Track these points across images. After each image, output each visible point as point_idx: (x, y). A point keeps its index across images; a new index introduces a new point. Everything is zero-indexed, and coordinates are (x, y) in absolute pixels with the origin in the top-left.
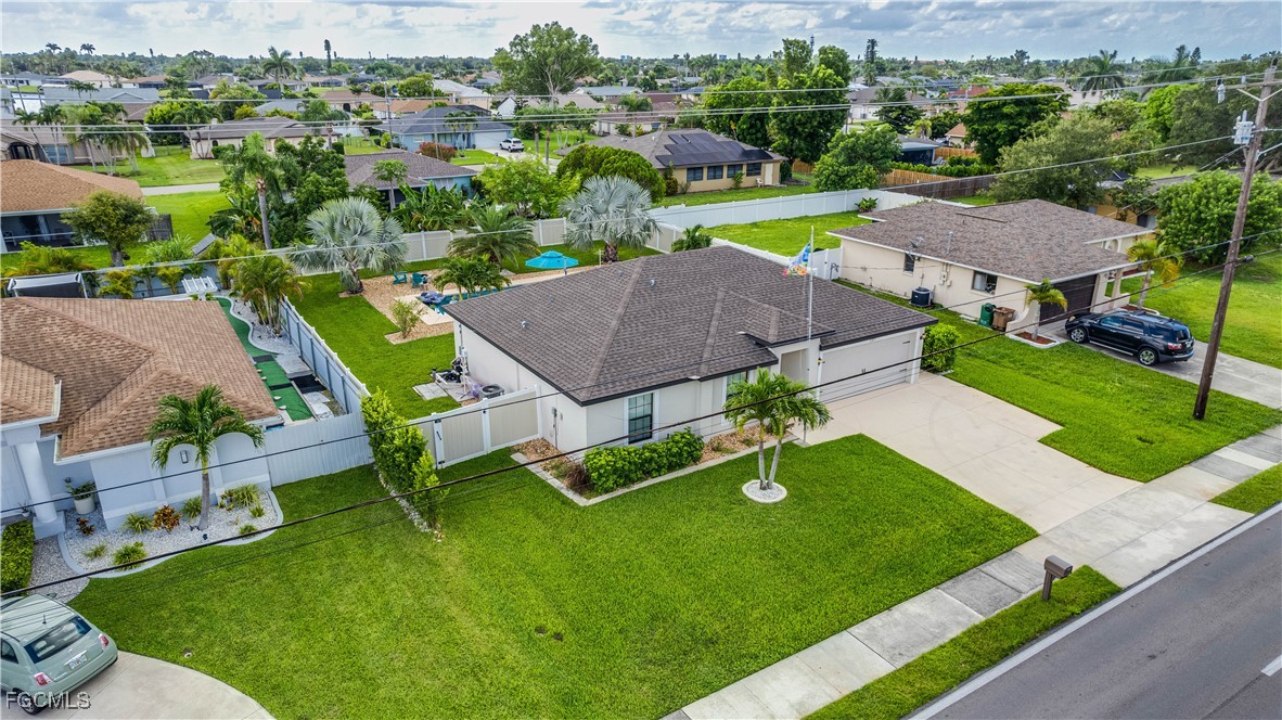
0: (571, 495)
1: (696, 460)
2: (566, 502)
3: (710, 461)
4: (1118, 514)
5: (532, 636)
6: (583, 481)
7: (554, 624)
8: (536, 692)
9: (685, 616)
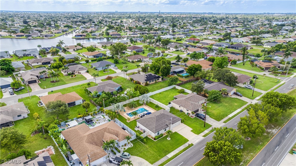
0: (154, 140)
1: (163, 136)
2: (154, 141)
3: (164, 136)
4: (195, 138)
5: (155, 152)
6: (155, 139)
7: (157, 151)
8: (157, 155)
9: (165, 149)
